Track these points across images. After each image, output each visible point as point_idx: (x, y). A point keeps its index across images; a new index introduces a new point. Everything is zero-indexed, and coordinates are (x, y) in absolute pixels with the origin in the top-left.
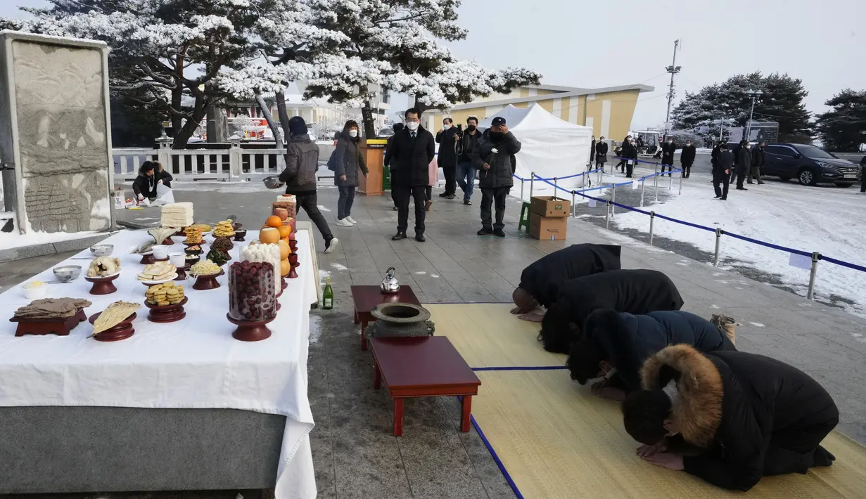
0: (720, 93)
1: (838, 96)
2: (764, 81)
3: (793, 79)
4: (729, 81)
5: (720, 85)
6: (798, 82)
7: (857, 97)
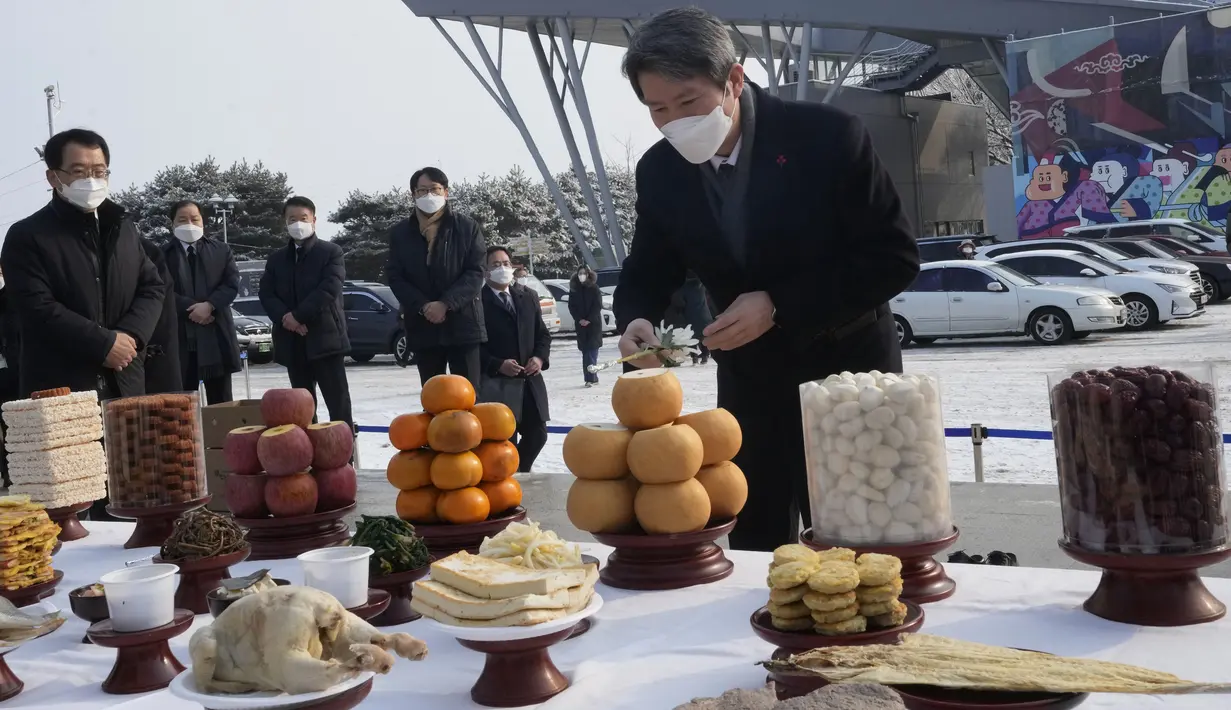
0: (150, 205)
1: (346, 205)
2: (226, 178)
3: (274, 173)
4: (159, 180)
5: (142, 189)
6: (281, 179)
7: (373, 206)
